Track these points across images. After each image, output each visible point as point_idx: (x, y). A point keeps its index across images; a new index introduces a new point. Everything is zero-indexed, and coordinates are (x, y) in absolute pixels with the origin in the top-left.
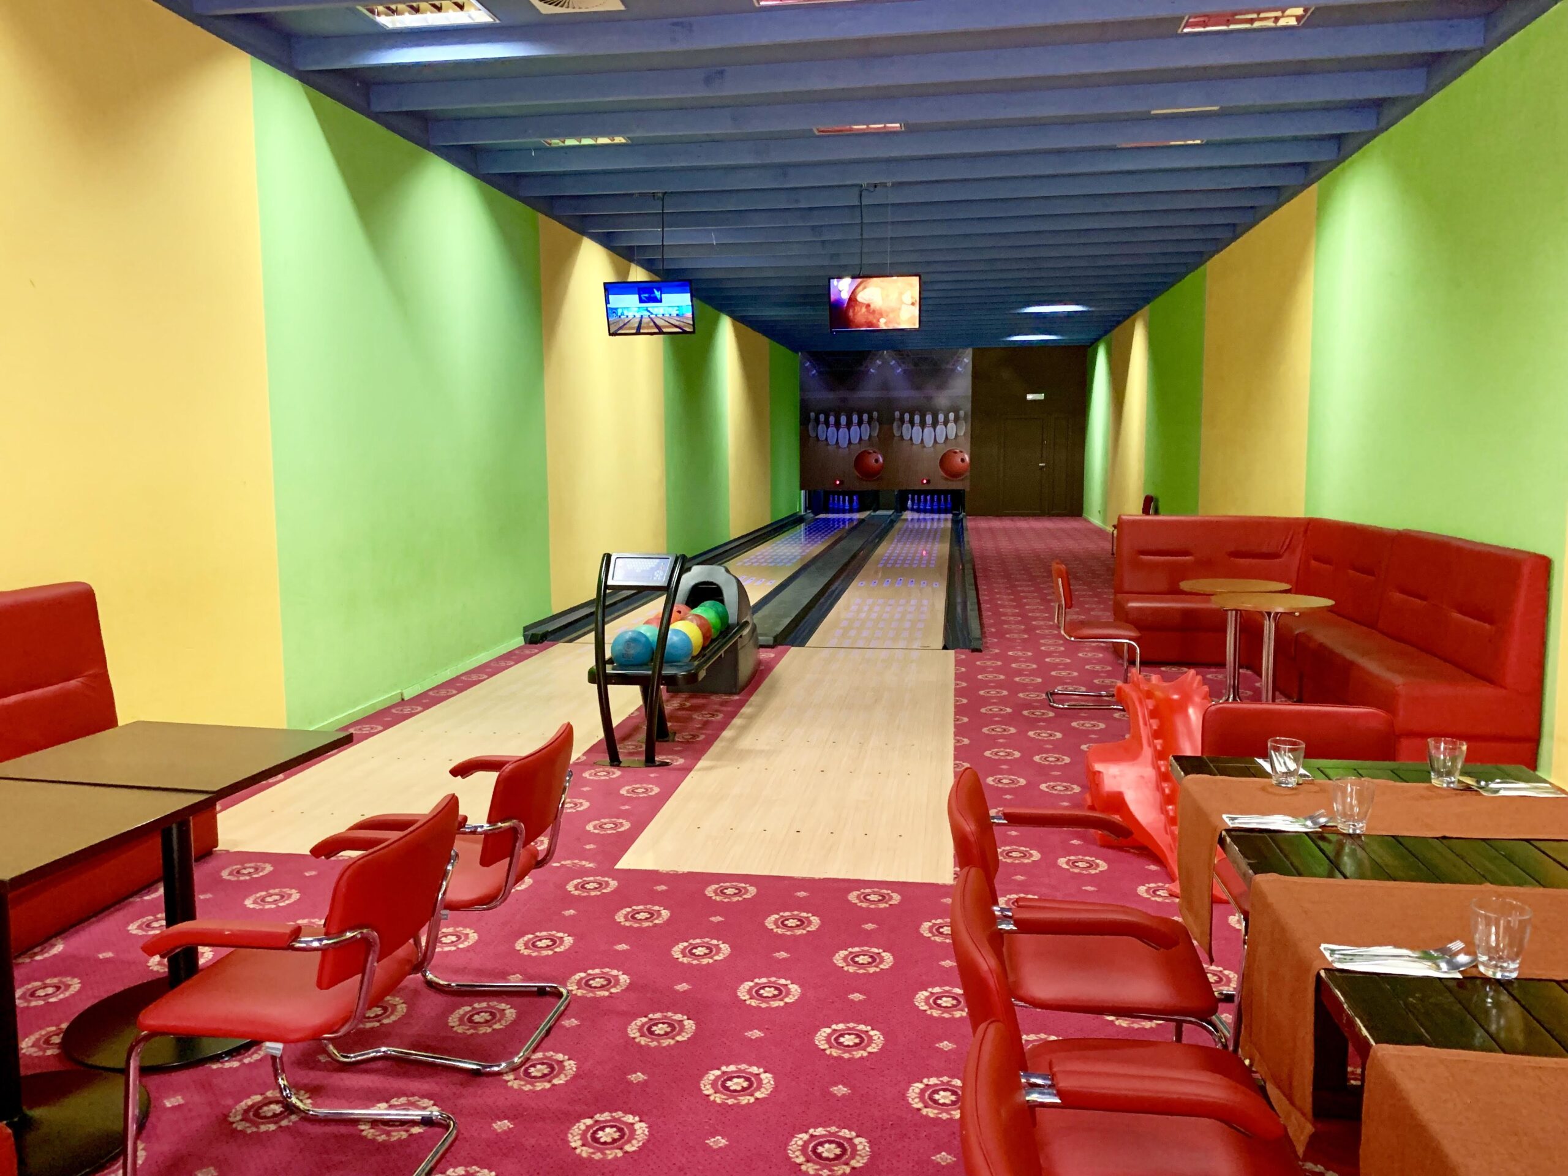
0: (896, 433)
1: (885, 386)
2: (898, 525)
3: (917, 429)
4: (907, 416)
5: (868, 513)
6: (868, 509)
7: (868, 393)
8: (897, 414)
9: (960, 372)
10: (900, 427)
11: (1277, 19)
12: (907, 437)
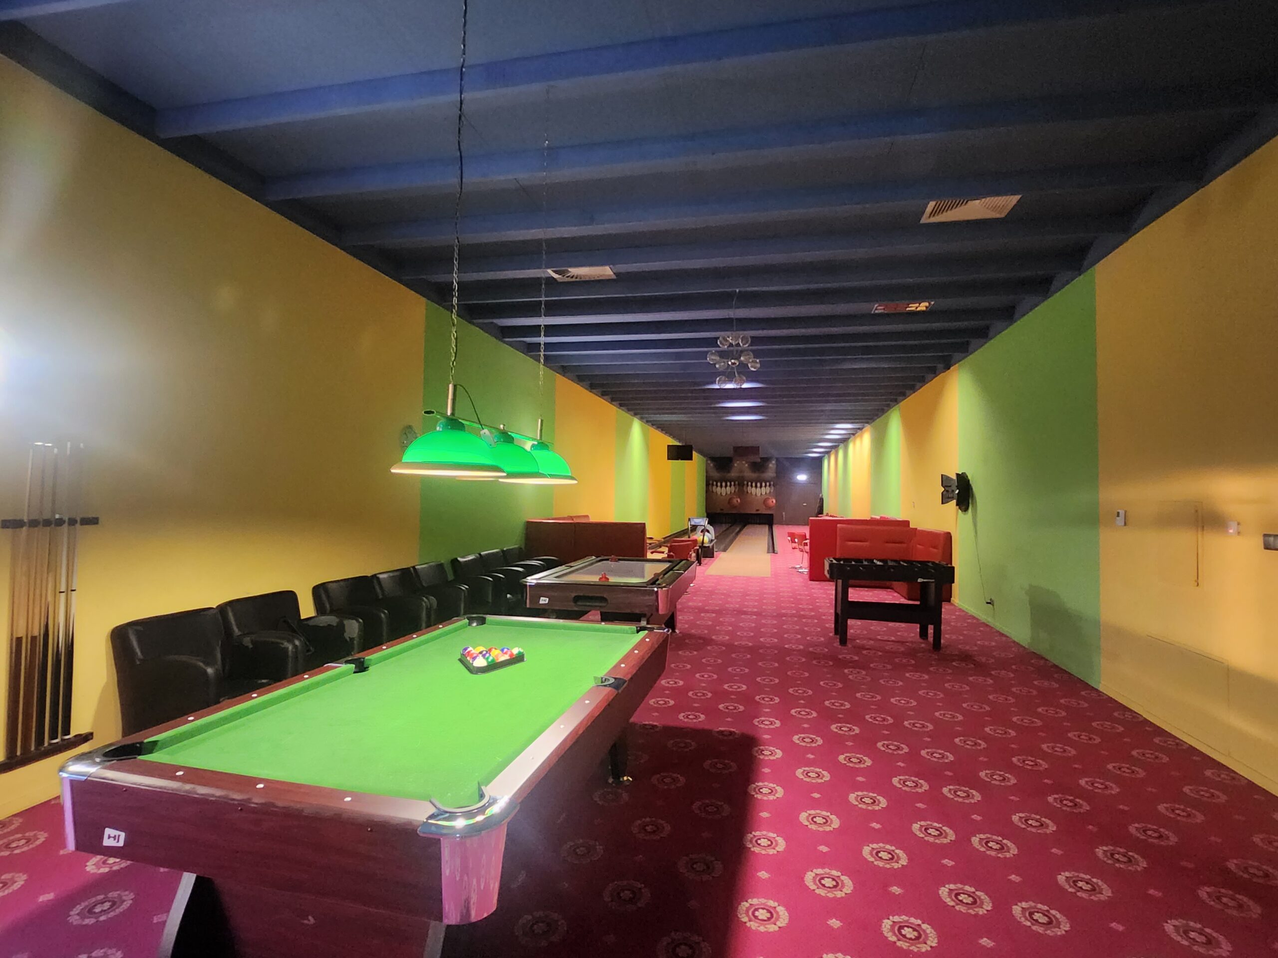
0: (745, 490)
1: (741, 471)
3: (754, 489)
4: (750, 483)
7: (733, 474)
8: (745, 483)
9: (771, 468)
11: (917, 308)
12: (749, 492)
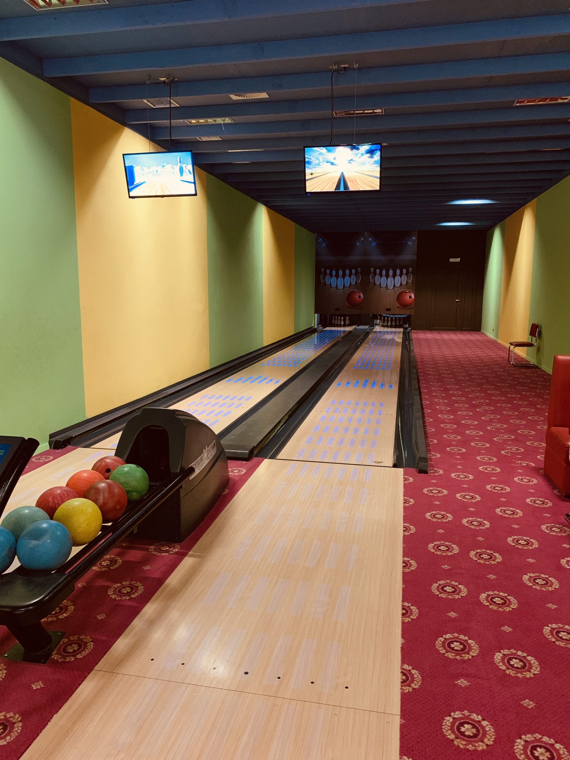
2: (371, 336)
5: (354, 327)
6: (355, 325)
10: (374, 278)
